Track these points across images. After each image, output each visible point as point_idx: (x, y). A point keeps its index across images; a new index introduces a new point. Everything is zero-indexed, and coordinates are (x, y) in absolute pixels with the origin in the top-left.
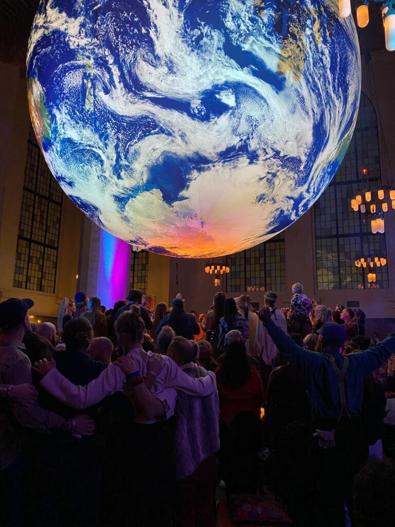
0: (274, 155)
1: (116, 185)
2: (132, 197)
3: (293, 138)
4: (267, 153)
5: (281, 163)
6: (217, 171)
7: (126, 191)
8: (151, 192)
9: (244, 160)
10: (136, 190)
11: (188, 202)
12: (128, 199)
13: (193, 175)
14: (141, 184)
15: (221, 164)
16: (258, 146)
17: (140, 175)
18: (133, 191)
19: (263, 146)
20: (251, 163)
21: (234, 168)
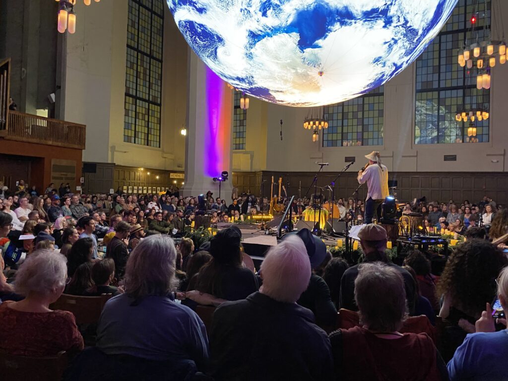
0: (403, 24)
1: (258, 22)
2: (268, 36)
3: (422, 12)
4: (399, 21)
5: (405, 32)
6: (356, 28)
7: (265, 30)
8: (290, 34)
9: (381, 23)
10: (276, 30)
11: (319, 51)
12: (264, 37)
13: (335, 27)
14: (283, 25)
15: (362, 22)
16: (395, 13)
17: (286, 17)
18: (272, 30)
19: (399, 14)
20: (385, 27)
21: (370, 28)
